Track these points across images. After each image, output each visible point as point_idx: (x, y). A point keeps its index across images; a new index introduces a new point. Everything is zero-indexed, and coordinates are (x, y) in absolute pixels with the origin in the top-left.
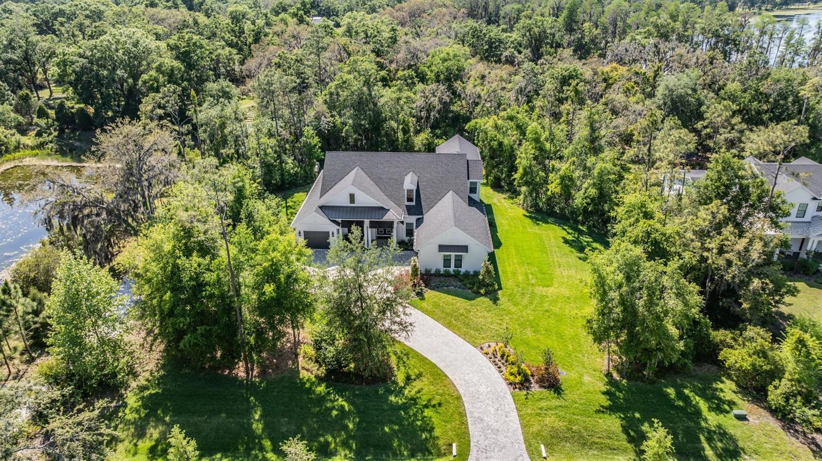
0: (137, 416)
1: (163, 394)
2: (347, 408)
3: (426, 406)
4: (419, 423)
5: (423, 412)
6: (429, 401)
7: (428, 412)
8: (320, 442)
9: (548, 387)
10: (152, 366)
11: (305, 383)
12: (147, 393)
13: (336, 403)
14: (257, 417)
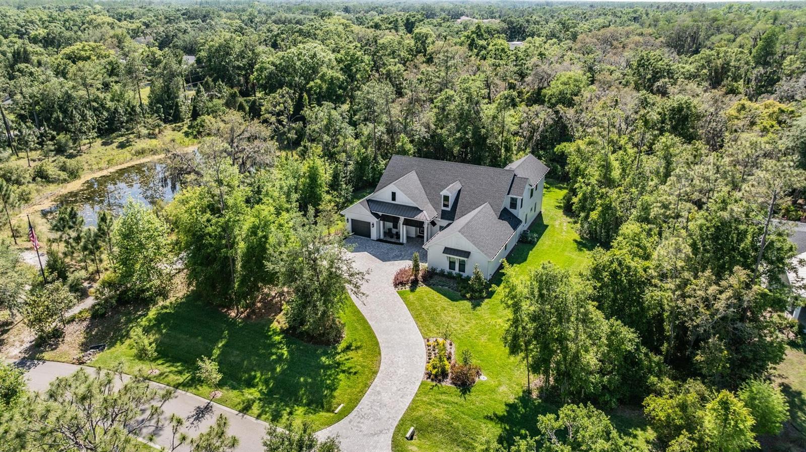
0: (147, 324)
1: (173, 314)
2: (285, 357)
3: (344, 372)
4: (328, 382)
5: (338, 374)
6: (351, 368)
7: (341, 376)
8: (250, 375)
9: (459, 386)
10: (180, 295)
11: (270, 331)
12: (165, 311)
13: (280, 351)
14: (220, 345)
